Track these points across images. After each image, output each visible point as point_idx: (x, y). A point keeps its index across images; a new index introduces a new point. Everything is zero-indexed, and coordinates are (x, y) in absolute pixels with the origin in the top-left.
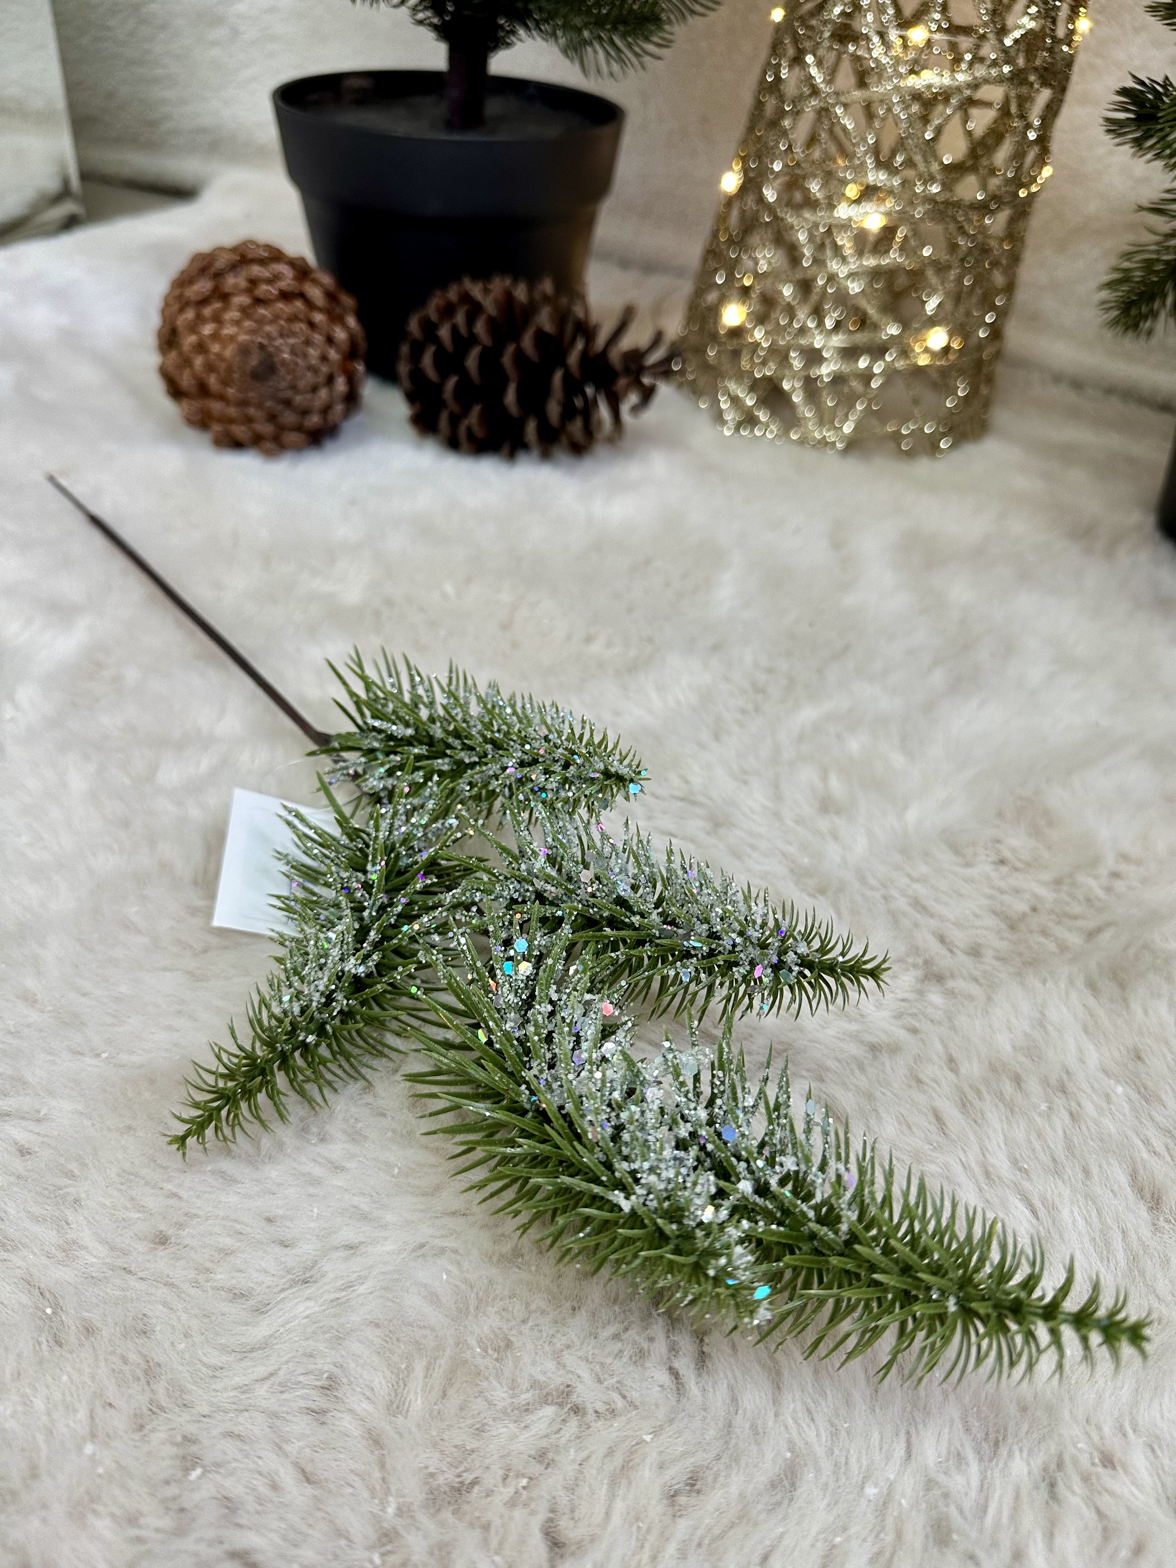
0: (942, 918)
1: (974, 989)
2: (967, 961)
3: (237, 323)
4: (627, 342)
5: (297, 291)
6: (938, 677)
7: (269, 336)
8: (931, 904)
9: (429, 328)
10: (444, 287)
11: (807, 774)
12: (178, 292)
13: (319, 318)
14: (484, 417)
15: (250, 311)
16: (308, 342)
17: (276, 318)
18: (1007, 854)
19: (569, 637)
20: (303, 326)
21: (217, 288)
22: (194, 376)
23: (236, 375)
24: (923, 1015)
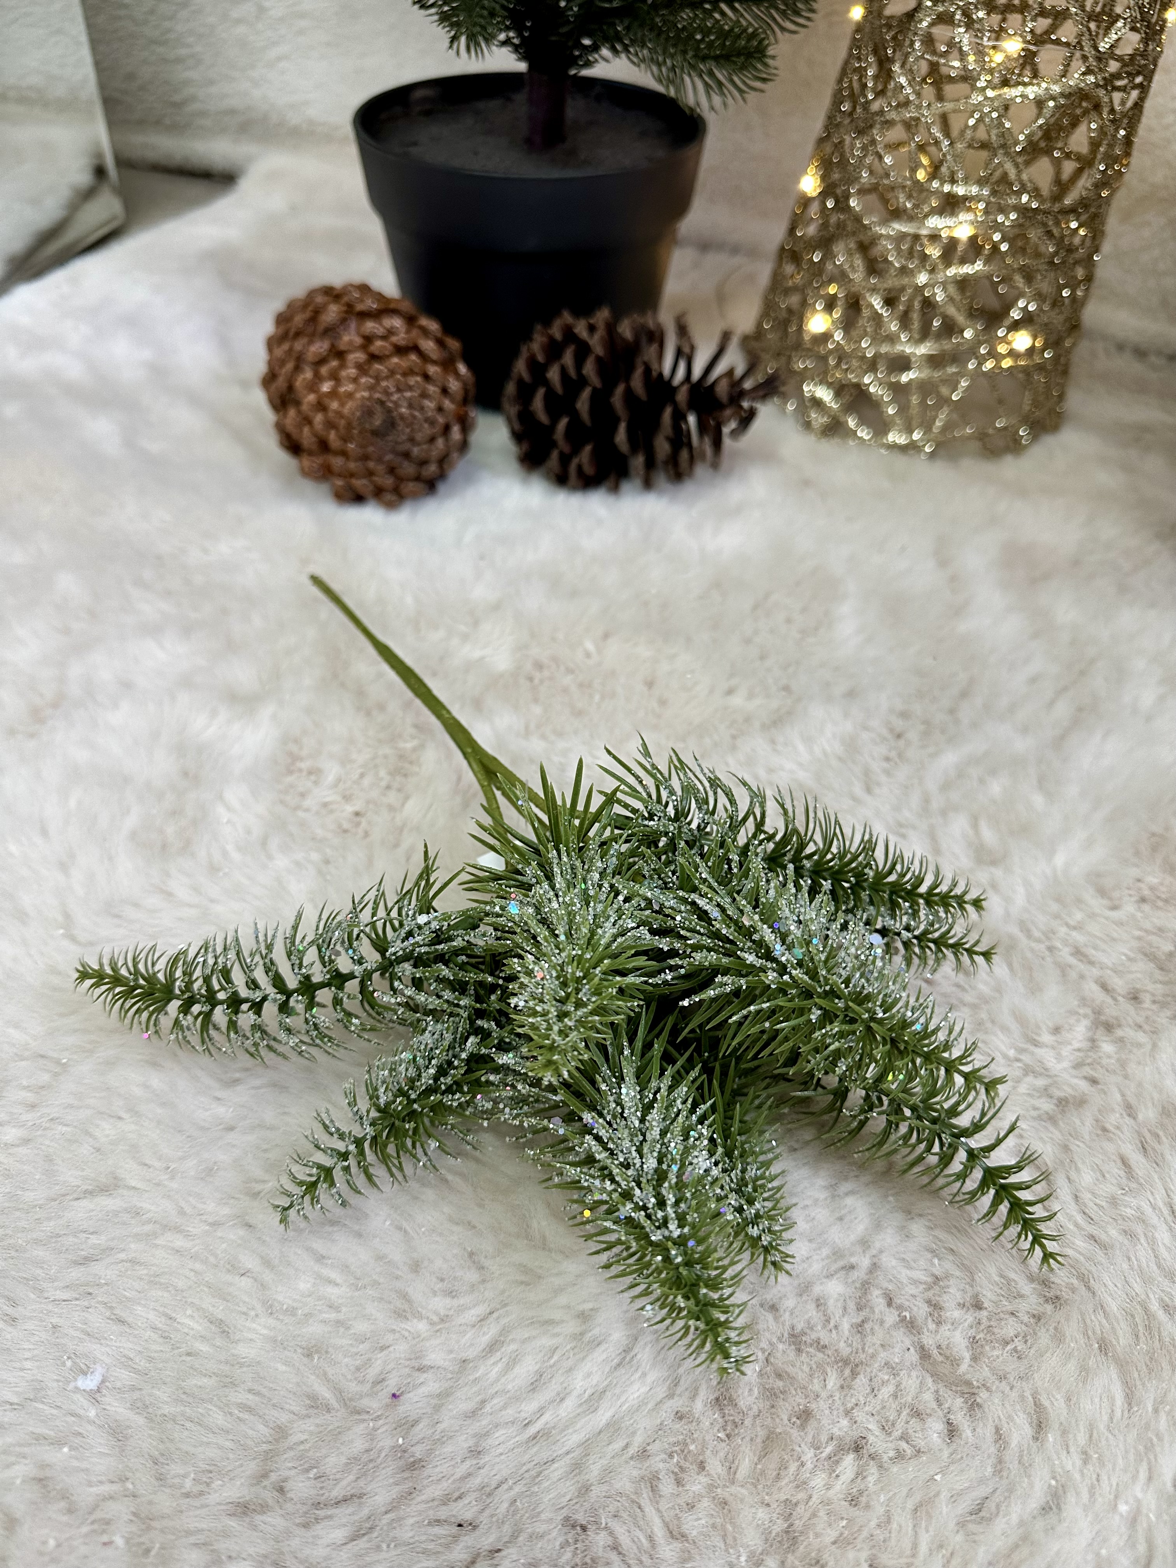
0: (1102, 967)
1: (1141, 1037)
2: (1126, 1006)
3: (355, 380)
4: (722, 366)
5: (411, 345)
6: (1063, 710)
7: (386, 392)
8: (1091, 952)
9: (537, 370)
10: (546, 322)
11: (959, 825)
14: (594, 453)
15: (366, 368)
16: (424, 395)
17: (392, 373)
18: (1146, 892)
20: (419, 379)
21: (333, 346)
22: (315, 435)
23: (355, 432)
24: (1099, 1064)
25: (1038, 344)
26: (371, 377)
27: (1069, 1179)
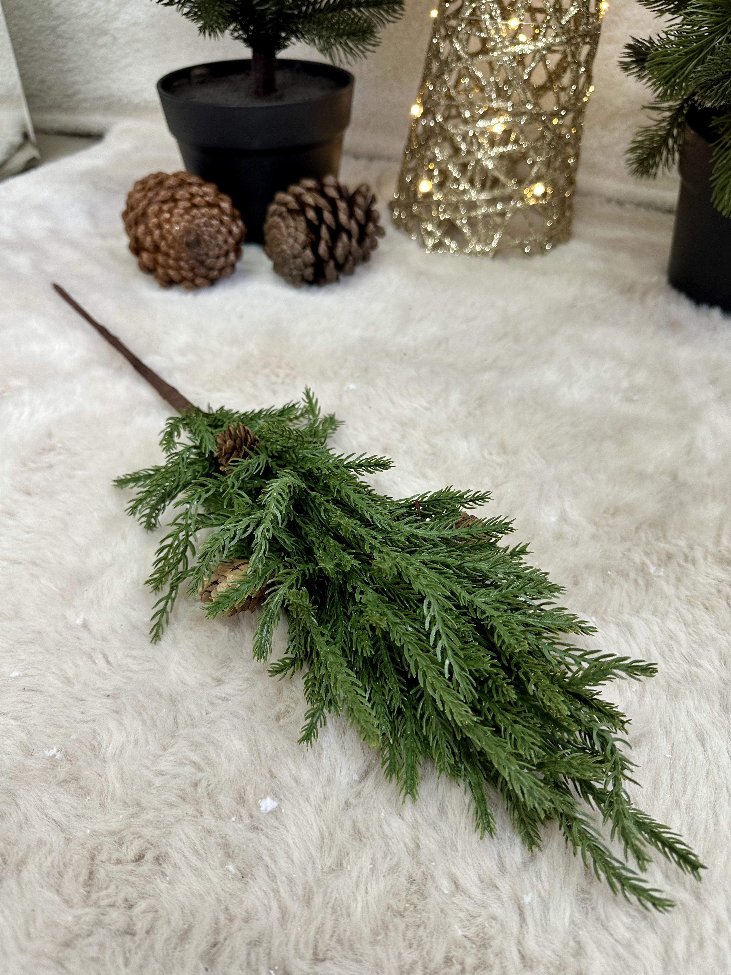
25: (549, 191)
26: (191, 216)
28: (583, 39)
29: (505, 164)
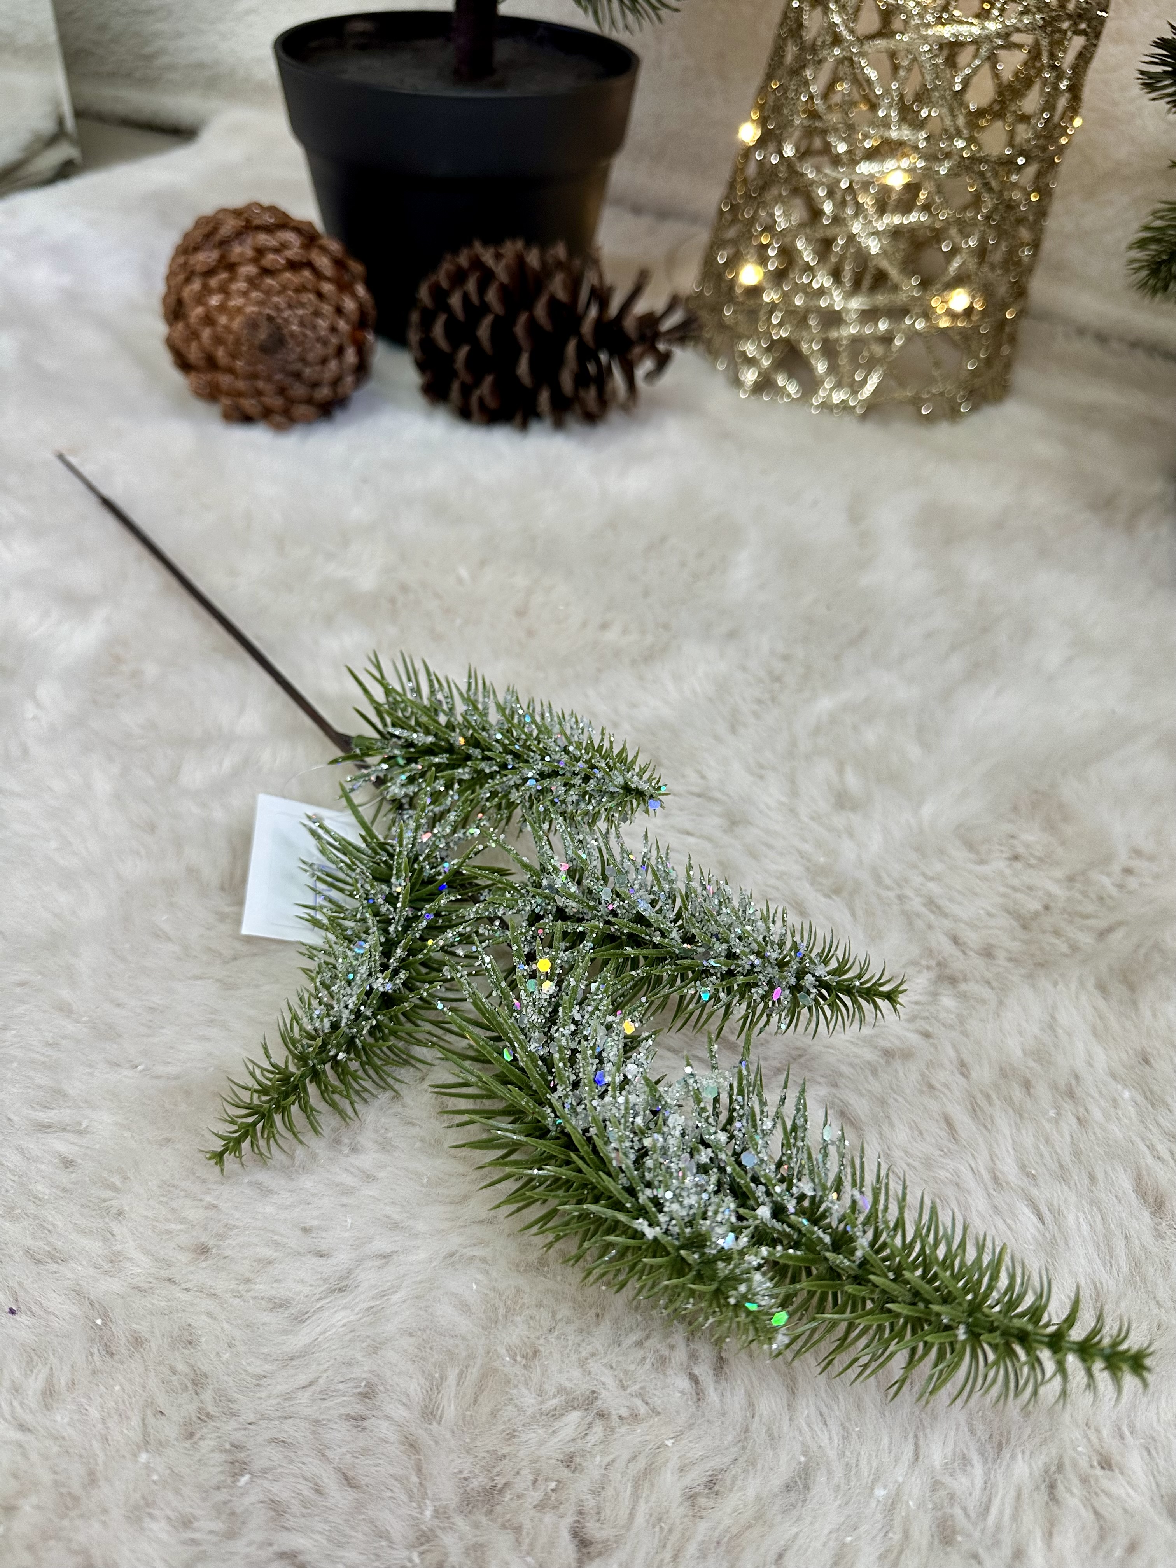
0: (956, 919)
1: (986, 993)
2: (980, 962)
3: (245, 294)
4: (641, 307)
5: (305, 260)
6: (956, 664)
7: (277, 308)
8: (944, 903)
9: (440, 295)
10: (456, 252)
11: (824, 769)
12: (181, 260)
13: (327, 288)
14: (496, 388)
15: (257, 282)
16: (317, 314)
17: (284, 288)
18: (1021, 850)
19: (584, 625)
20: (312, 296)
21: (223, 257)
22: (202, 349)
23: (244, 348)
24: (936, 1018)
25: (978, 306)
26: (262, 291)
27: (881, 1134)
28: (1075, 24)
29: (902, 247)
